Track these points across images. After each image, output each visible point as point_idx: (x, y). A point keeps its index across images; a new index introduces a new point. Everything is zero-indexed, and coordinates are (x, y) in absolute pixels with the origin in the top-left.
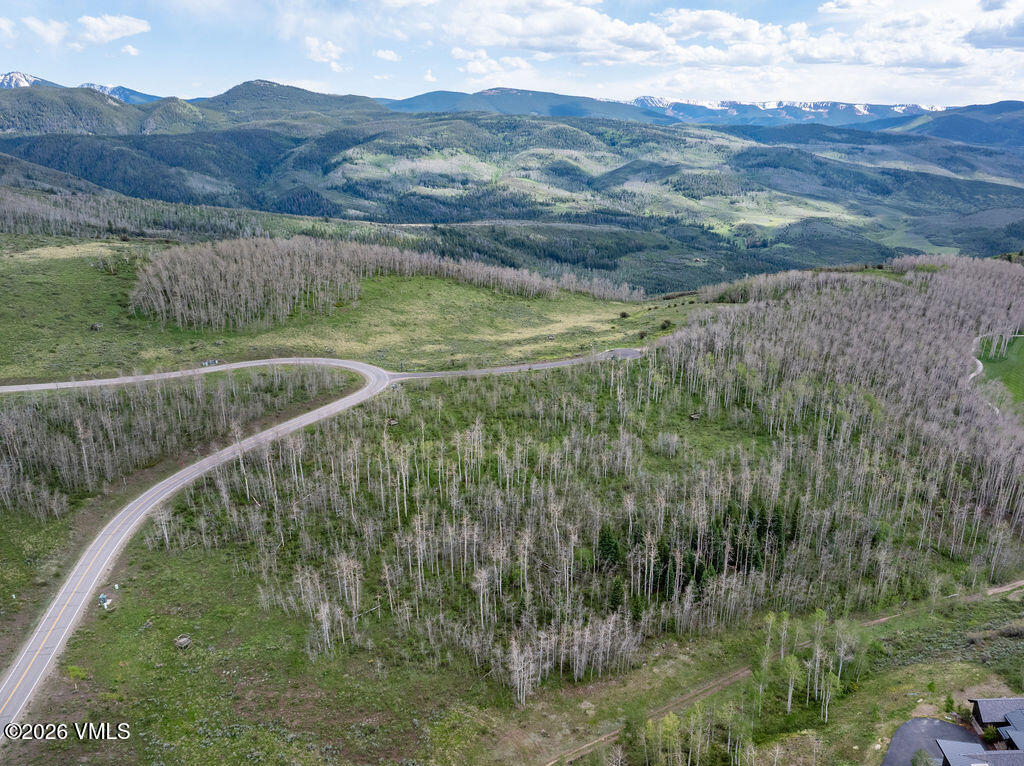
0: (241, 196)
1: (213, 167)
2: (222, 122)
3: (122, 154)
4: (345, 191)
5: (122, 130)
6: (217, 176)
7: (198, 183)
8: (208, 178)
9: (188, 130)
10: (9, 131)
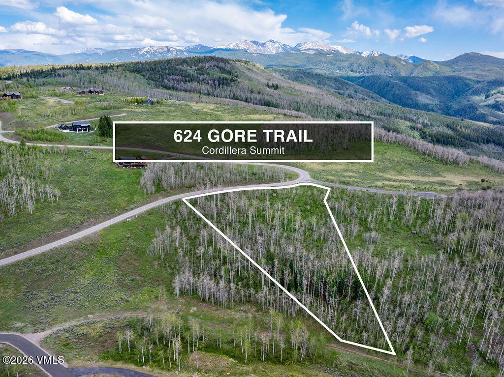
0: (440, 105)
1: (432, 91)
2: (448, 72)
3: (396, 84)
4: (493, 108)
5: (403, 74)
6: (433, 96)
7: (423, 99)
8: (428, 96)
9: (431, 75)
10: (361, 74)
